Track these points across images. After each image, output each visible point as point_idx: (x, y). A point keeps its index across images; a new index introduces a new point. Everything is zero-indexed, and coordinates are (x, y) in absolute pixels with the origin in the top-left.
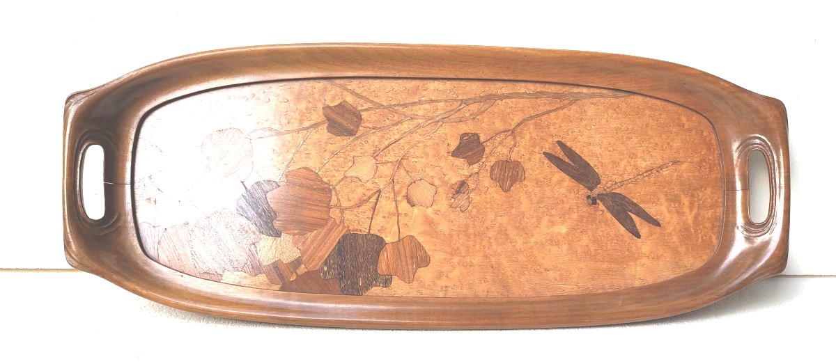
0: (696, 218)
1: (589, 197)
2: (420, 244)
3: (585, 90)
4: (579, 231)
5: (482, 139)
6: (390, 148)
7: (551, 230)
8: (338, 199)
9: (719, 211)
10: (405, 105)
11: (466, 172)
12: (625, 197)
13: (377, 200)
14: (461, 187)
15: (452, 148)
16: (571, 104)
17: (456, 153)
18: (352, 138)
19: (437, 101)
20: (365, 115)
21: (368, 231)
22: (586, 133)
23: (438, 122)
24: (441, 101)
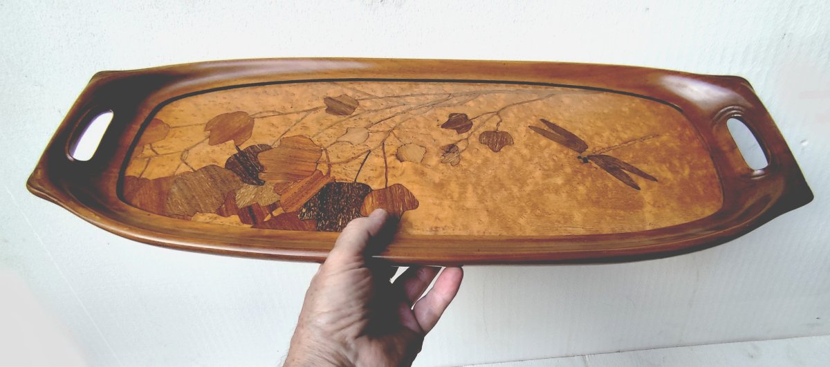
0: (691, 175)
1: (579, 157)
2: (408, 190)
4: (575, 182)
5: (470, 117)
6: (382, 122)
7: (546, 181)
8: (328, 157)
9: (712, 170)
10: (399, 97)
11: (456, 138)
12: (616, 159)
13: (367, 157)
14: (451, 149)
15: (442, 123)
16: (548, 97)
17: (445, 126)
18: (347, 117)
19: (428, 94)
20: (361, 103)
21: (354, 180)
23: (428, 106)
24: (431, 94)
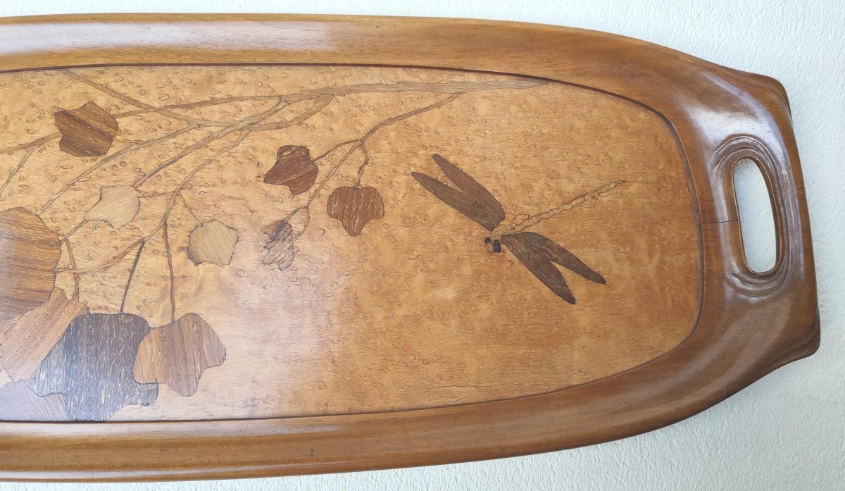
0: (660, 268)
1: (488, 240)
2: (208, 327)
3: (472, 78)
4: (475, 295)
5: (314, 155)
6: (161, 172)
7: (430, 295)
8: (72, 257)
9: (695, 255)
10: (189, 106)
11: (288, 205)
12: (546, 239)
13: (138, 256)
14: (279, 231)
15: (265, 170)
16: (451, 98)
17: (271, 177)
18: (100, 159)
19: (241, 99)
20: (123, 123)
21: (119, 308)
22: (479, 141)
23: (242, 130)
24: (247, 98)
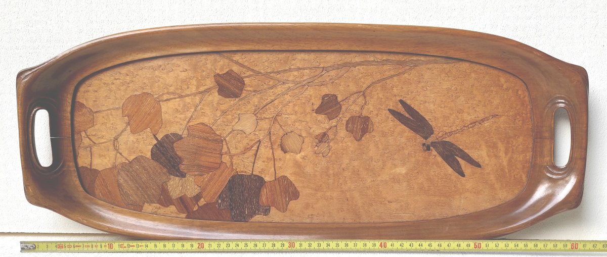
0: (510, 160)
1: (424, 145)
2: (291, 182)
3: (422, 58)
4: (416, 171)
5: (339, 99)
6: (267, 107)
7: (394, 171)
9: (529, 155)
10: (278, 73)
11: (326, 126)
13: (258, 148)
14: (322, 138)
15: (316, 107)
16: (411, 69)
17: (318, 111)
18: (237, 99)
19: (304, 69)
20: (247, 81)
21: (251, 172)
22: (423, 93)
23: (304, 85)
24: (306, 68)
